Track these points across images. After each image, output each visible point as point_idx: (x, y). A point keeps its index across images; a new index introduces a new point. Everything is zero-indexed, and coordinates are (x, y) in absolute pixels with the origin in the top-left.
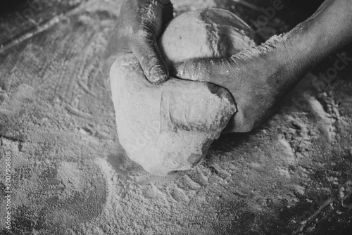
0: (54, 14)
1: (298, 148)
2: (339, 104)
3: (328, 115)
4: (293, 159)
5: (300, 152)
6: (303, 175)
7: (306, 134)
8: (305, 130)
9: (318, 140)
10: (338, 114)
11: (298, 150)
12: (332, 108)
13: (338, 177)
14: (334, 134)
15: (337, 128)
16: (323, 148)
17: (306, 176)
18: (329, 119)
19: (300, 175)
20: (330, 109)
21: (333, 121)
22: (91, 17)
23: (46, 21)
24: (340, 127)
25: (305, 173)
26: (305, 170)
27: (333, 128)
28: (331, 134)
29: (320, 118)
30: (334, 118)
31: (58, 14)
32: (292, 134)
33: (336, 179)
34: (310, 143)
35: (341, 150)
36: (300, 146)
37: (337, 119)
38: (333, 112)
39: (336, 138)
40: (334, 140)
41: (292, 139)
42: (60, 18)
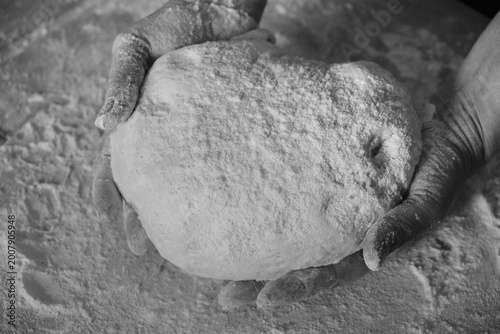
1: (443, 286)
3: (499, 222)
4: (432, 308)
5: (446, 294)
7: (458, 261)
8: (456, 251)
9: (478, 271)
11: (441, 290)
16: (485, 287)
18: (499, 231)
26: (450, 329)
29: (484, 227)
32: (433, 259)
34: (463, 277)
36: (447, 282)
41: (434, 269)
42: (48, 28)
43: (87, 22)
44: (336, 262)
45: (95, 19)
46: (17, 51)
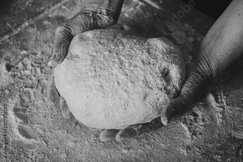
0: (25, 19)
1: (195, 131)
2: (227, 96)
3: (218, 105)
4: (190, 141)
5: (195, 135)
6: (197, 153)
7: (201, 121)
8: (200, 117)
9: (209, 125)
10: (225, 104)
11: (194, 133)
12: (221, 99)
13: (221, 155)
14: (221, 120)
15: (223, 115)
16: (212, 132)
17: (199, 154)
18: (218, 108)
19: (195, 154)
20: (220, 100)
21: (221, 109)
22: (51, 22)
23: (19, 25)
24: (226, 114)
25: (198, 152)
26: (198, 150)
27: (221, 116)
28: (219, 121)
29: (212, 107)
30: (222, 107)
31: (28, 19)
32: (190, 120)
33: (220, 157)
34: (203, 128)
35: (225, 133)
36: (196, 130)
37: (224, 108)
38: (222, 102)
39: (222, 124)
40: (220, 125)
41: (191, 124)
42: (29, 23)
43: (45, 20)
44: (149, 121)
45: (49, 19)
46: (16, 32)
